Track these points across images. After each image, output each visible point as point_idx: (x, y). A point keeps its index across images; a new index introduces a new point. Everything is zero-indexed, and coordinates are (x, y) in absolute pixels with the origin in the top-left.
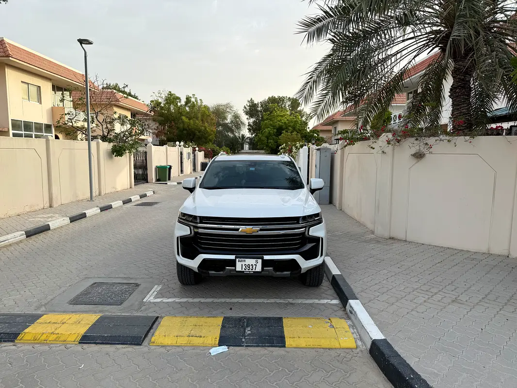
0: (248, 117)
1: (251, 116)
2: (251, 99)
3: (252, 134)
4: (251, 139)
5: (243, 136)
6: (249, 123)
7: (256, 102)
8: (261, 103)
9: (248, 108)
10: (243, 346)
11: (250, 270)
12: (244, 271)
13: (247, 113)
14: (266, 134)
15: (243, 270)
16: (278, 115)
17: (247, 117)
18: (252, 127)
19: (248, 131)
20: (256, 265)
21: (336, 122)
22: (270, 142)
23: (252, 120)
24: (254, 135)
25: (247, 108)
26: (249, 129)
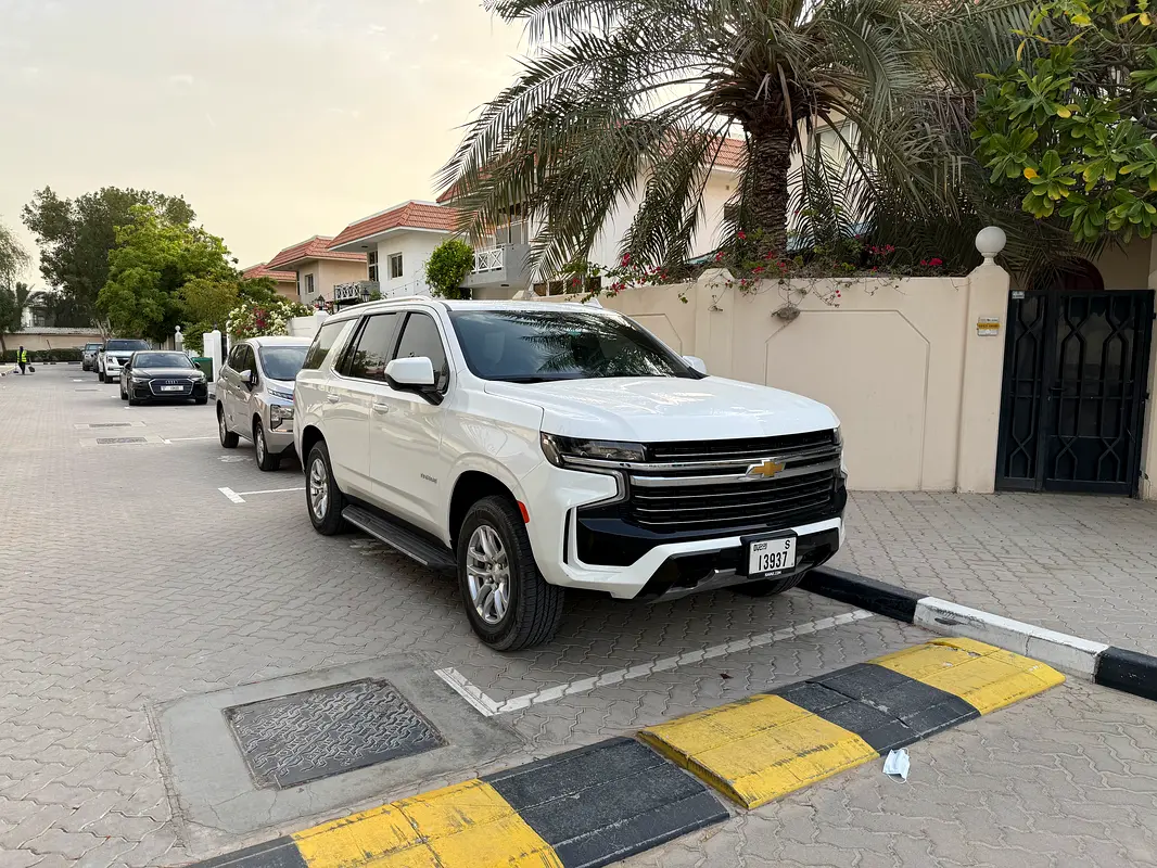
0: (41, 237)
1: (50, 234)
2: (48, 189)
3: (55, 284)
4: (48, 298)
5: (22, 290)
6: (43, 252)
7: (61, 198)
8: (78, 201)
9: (37, 212)
10: (919, 739)
11: (775, 568)
12: (764, 573)
13: (34, 226)
14: (134, 283)
15: (763, 570)
16: (161, 236)
17: (37, 235)
18: (54, 264)
19: (42, 274)
20: (786, 553)
21: (314, 262)
22: (147, 305)
23: (52, 247)
24: (60, 287)
25: (35, 212)
26: (44, 270)
